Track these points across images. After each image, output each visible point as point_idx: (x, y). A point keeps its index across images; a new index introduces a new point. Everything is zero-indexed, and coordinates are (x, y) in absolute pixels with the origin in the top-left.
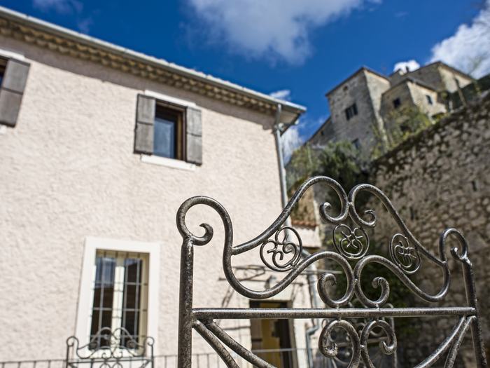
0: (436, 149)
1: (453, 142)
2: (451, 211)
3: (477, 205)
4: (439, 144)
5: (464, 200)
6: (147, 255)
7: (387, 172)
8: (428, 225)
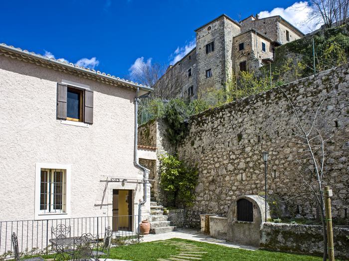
0: (219, 120)
1: (227, 119)
2: (217, 154)
3: (227, 154)
4: (221, 118)
5: (223, 150)
6: (65, 170)
7: (197, 125)
8: (207, 158)
